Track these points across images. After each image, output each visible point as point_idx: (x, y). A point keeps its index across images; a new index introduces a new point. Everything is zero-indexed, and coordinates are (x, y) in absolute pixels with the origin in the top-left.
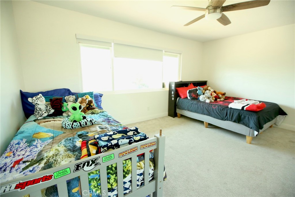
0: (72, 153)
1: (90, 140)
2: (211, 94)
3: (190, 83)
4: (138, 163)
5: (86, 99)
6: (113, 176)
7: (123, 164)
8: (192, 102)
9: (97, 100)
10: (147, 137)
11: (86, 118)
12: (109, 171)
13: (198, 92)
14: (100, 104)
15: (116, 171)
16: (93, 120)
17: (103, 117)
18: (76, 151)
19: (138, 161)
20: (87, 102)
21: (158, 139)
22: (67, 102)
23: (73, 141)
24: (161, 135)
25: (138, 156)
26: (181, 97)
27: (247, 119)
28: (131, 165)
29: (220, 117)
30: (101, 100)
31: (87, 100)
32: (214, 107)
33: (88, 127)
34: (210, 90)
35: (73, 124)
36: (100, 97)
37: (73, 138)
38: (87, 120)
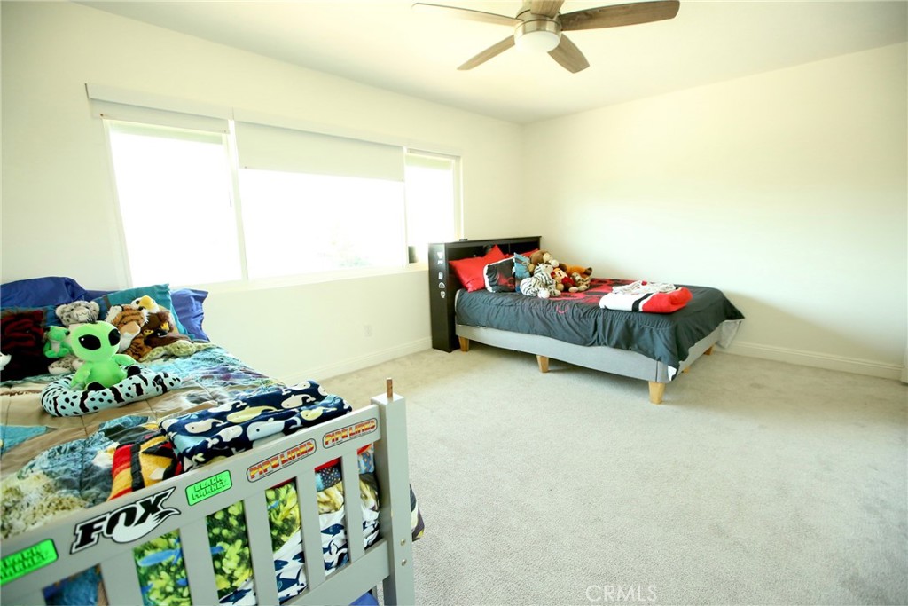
0: (76, 492)
1: (147, 440)
2: (553, 274)
3: (492, 244)
4: (322, 494)
5: (141, 309)
6: (232, 547)
7: (268, 500)
8: (500, 300)
9: (186, 311)
10: (346, 407)
11: (142, 374)
12: (216, 531)
13: (514, 270)
14: (196, 325)
15: (243, 528)
16: (166, 376)
17: (206, 363)
18: (94, 483)
19: (322, 486)
20: (146, 321)
21: (381, 409)
22: (64, 326)
23: (83, 454)
24: (390, 395)
25: (318, 470)
26: (467, 289)
27: (649, 334)
28: (298, 502)
29: (579, 338)
30: (200, 311)
31: (145, 313)
32: (563, 308)
33: (146, 400)
34: (548, 263)
35: (85, 396)
36: (198, 302)
37: (84, 444)
38: (141, 377)
